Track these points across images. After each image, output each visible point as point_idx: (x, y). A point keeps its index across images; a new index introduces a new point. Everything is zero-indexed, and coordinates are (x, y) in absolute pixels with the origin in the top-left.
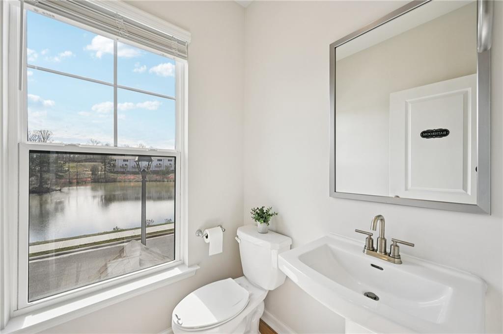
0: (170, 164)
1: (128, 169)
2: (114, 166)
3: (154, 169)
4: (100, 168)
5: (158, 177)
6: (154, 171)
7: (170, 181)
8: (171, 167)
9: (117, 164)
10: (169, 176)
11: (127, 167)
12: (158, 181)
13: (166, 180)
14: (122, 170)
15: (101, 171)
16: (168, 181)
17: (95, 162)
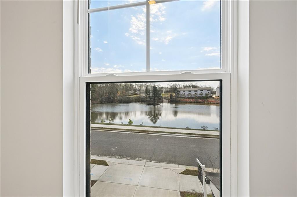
0: (208, 93)
1: (185, 96)
2: (179, 94)
3: (198, 96)
4: (173, 95)
5: (201, 100)
6: (198, 97)
7: (209, 103)
8: (209, 94)
9: (180, 93)
10: (208, 100)
11: (185, 95)
12: (201, 103)
13: (206, 102)
14: (183, 96)
15: (174, 97)
16: (207, 103)
17: (171, 92)
